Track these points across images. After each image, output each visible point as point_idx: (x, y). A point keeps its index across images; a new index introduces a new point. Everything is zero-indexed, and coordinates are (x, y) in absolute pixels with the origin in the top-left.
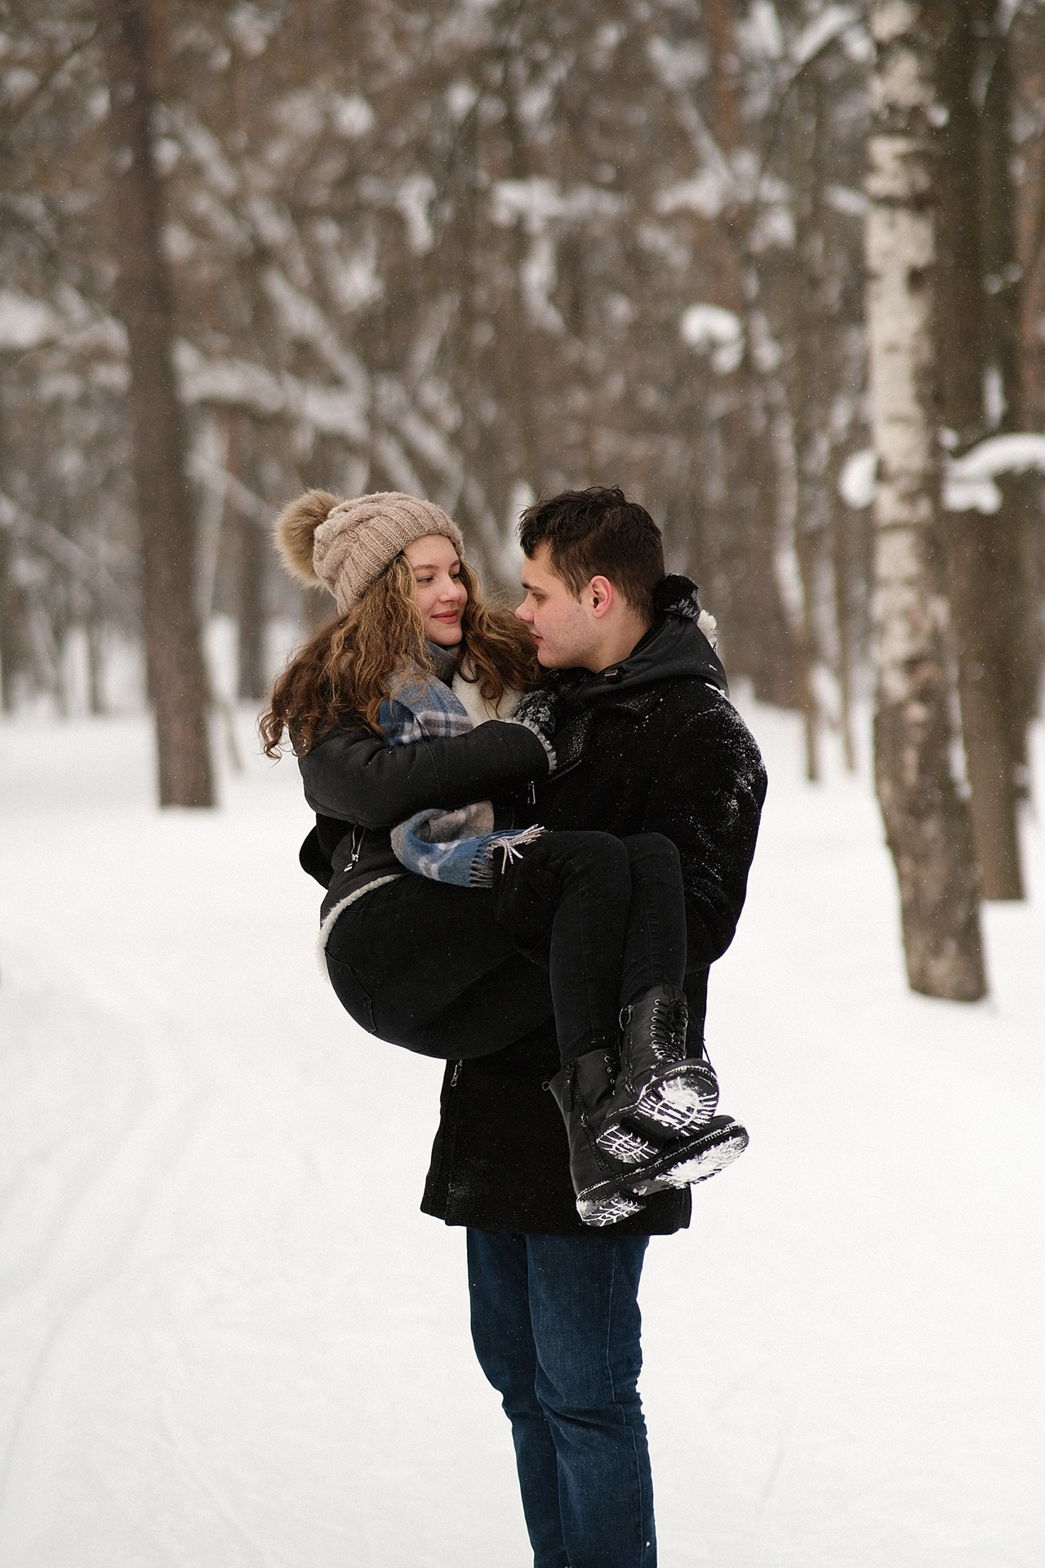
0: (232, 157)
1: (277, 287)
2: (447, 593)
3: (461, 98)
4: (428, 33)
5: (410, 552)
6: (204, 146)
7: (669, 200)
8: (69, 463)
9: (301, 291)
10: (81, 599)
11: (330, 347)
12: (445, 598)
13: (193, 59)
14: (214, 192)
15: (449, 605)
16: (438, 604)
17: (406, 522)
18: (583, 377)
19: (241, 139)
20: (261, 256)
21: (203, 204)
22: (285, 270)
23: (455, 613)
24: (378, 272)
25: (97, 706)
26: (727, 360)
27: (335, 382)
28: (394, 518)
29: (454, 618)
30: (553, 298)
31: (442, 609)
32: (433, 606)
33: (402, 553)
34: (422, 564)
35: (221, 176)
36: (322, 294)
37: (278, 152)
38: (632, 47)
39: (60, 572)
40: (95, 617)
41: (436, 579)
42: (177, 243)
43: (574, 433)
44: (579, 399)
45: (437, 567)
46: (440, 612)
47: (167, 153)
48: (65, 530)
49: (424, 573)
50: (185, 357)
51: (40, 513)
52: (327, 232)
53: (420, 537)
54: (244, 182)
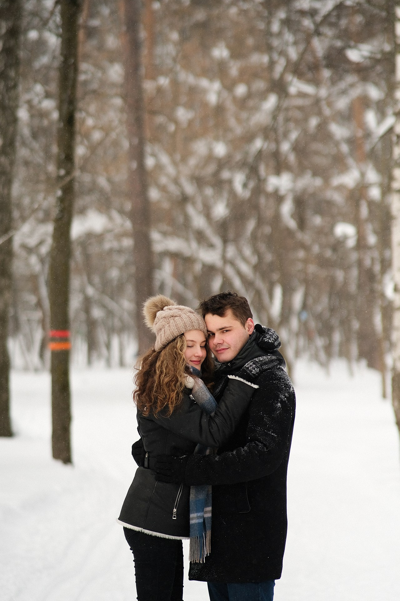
0: (175, 164)
1: (191, 210)
2: (197, 353)
3: (258, 144)
4: (248, 119)
5: (186, 335)
6: (165, 159)
7: (337, 181)
8: (114, 274)
9: (200, 212)
10: (117, 323)
11: (209, 233)
12: (197, 355)
13: (161, 128)
14: (168, 176)
15: (198, 357)
16: (193, 356)
17: (188, 323)
18: (303, 246)
19: (178, 157)
20: (184, 199)
21: (163, 180)
22: (194, 204)
23: (200, 361)
24: (228, 206)
25: (122, 364)
26: (351, 243)
27: (211, 246)
28: (184, 320)
29: (199, 363)
30: (293, 216)
31: (194, 359)
32: (191, 357)
33: (183, 334)
34: (190, 339)
35: (171, 170)
36: (207, 213)
37: (192, 162)
38: (322, 126)
39: (110, 313)
40: (122, 330)
41: (195, 347)
42: (154, 194)
43: (300, 266)
44: (301, 254)
45: (196, 342)
46: (193, 360)
47: (150, 162)
48: (112, 298)
49: (190, 344)
50: (155, 236)
51: (103, 292)
52: (209, 191)
53: (192, 330)
54: (179, 172)
